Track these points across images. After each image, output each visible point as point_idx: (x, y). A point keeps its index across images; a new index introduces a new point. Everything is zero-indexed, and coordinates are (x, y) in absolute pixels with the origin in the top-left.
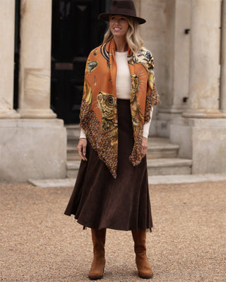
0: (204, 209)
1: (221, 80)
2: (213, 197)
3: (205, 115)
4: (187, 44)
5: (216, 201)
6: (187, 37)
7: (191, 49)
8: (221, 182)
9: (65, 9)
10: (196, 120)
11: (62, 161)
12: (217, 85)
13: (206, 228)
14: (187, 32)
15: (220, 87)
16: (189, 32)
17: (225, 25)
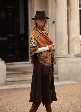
0: (64, 95)
1: (68, 42)
2: (68, 90)
3: (63, 56)
4: (54, 28)
5: (69, 92)
6: (54, 24)
7: (56, 29)
8: (70, 84)
9: (3, 15)
10: (59, 59)
11: (4, 78)
12: (67, 44)
13: (65, 103)
14: (54, 22)
15: (68, 45)
16: (55, 22)
17: (69, 19)
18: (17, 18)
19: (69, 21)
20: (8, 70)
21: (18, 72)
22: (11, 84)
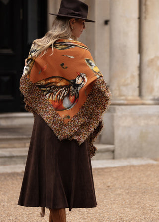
0: (127, 191)
1: (140, 68)
2: (135, 180)
3: (125, 102)
4: (107, 35)
5: (138, 184)
6: (107, 27)
7: (111, 39)
8: (142, 166)
10: (117, 107)
12: (136, 73)
13: (129, 210)
14: (106, 22)
15: (140, 75)
16: (109, 23)
17: (143, 15)
18: (21, 11)
19: (143, 20)
21: (21, 137)
22: (4, 164)
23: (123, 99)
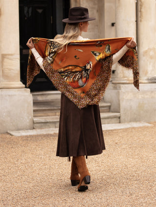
0: (130, 146)
2: (136, 138)
3: (128, 82)
5: (138, 141)
6: (113, 28)
8: (140, 127)
9: (28, 12)
10: (122, 85)
11: (30, 117)
13: (131, 160)
14: (113, 25)
16: (115, 25)
17: (139, 19)
18: (52, 17)
19: (139, 22)
20: (36, 103)
21: (52, 108)
22: (41, 128)
23: (125, 80)
